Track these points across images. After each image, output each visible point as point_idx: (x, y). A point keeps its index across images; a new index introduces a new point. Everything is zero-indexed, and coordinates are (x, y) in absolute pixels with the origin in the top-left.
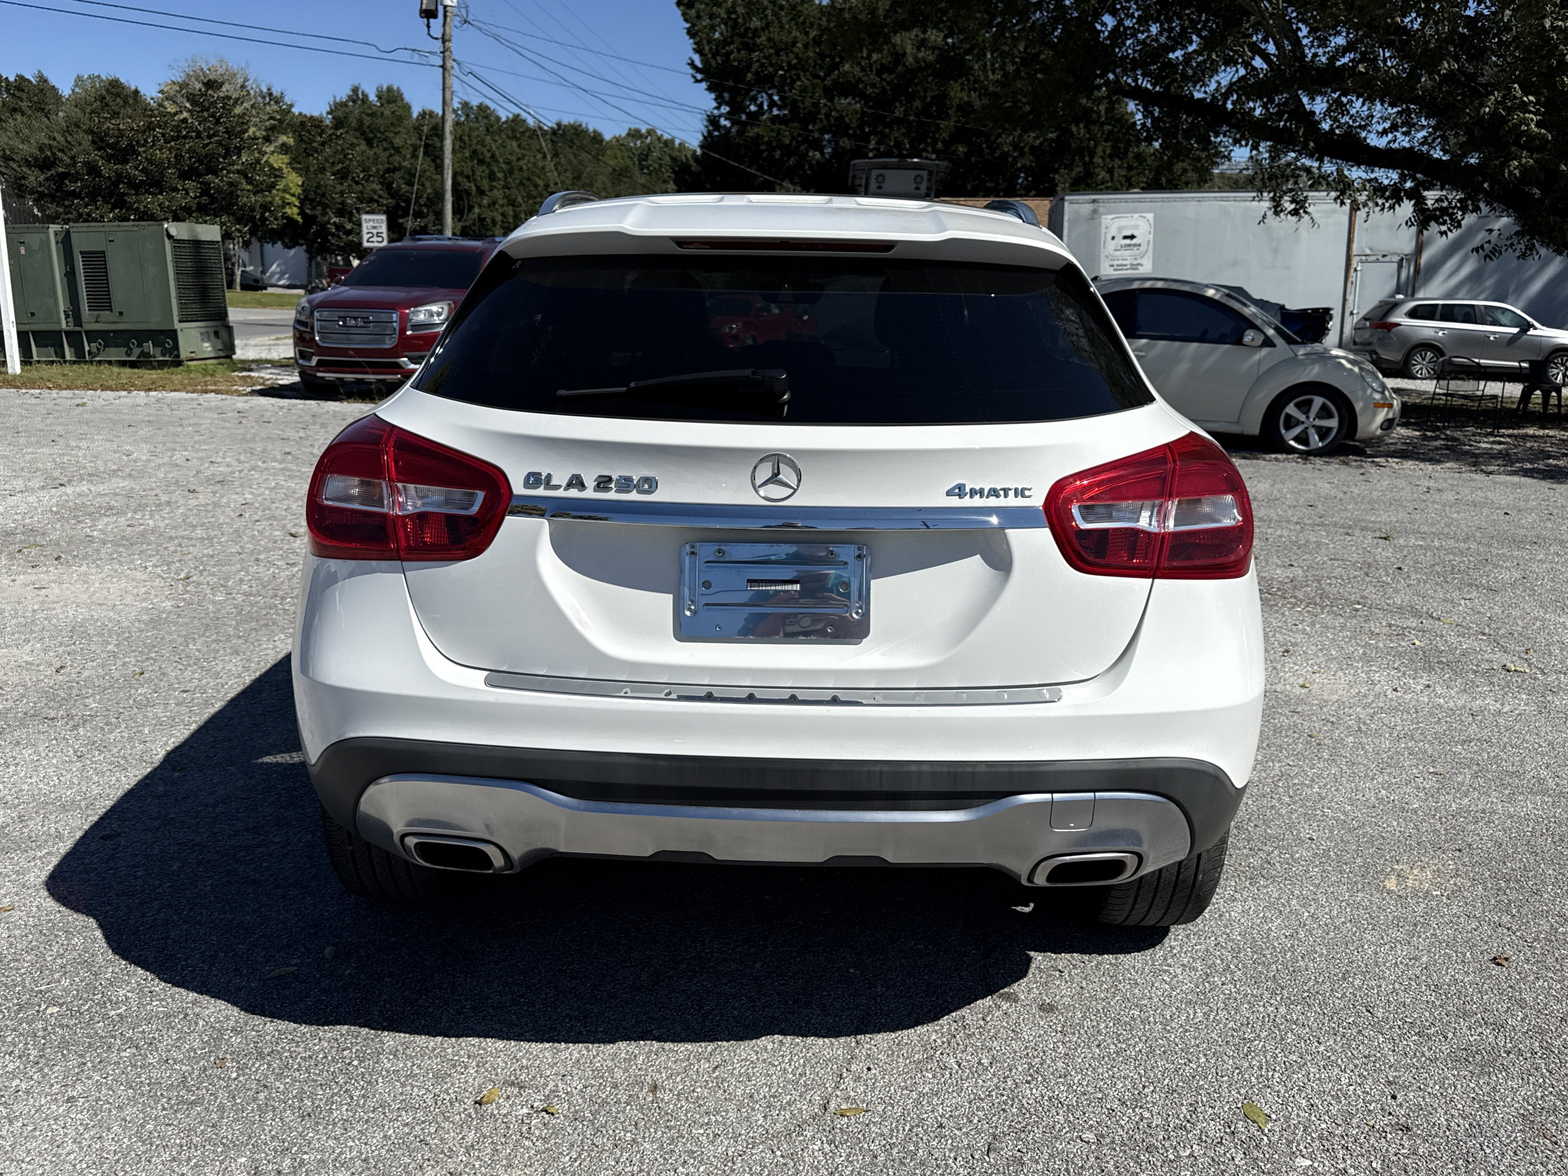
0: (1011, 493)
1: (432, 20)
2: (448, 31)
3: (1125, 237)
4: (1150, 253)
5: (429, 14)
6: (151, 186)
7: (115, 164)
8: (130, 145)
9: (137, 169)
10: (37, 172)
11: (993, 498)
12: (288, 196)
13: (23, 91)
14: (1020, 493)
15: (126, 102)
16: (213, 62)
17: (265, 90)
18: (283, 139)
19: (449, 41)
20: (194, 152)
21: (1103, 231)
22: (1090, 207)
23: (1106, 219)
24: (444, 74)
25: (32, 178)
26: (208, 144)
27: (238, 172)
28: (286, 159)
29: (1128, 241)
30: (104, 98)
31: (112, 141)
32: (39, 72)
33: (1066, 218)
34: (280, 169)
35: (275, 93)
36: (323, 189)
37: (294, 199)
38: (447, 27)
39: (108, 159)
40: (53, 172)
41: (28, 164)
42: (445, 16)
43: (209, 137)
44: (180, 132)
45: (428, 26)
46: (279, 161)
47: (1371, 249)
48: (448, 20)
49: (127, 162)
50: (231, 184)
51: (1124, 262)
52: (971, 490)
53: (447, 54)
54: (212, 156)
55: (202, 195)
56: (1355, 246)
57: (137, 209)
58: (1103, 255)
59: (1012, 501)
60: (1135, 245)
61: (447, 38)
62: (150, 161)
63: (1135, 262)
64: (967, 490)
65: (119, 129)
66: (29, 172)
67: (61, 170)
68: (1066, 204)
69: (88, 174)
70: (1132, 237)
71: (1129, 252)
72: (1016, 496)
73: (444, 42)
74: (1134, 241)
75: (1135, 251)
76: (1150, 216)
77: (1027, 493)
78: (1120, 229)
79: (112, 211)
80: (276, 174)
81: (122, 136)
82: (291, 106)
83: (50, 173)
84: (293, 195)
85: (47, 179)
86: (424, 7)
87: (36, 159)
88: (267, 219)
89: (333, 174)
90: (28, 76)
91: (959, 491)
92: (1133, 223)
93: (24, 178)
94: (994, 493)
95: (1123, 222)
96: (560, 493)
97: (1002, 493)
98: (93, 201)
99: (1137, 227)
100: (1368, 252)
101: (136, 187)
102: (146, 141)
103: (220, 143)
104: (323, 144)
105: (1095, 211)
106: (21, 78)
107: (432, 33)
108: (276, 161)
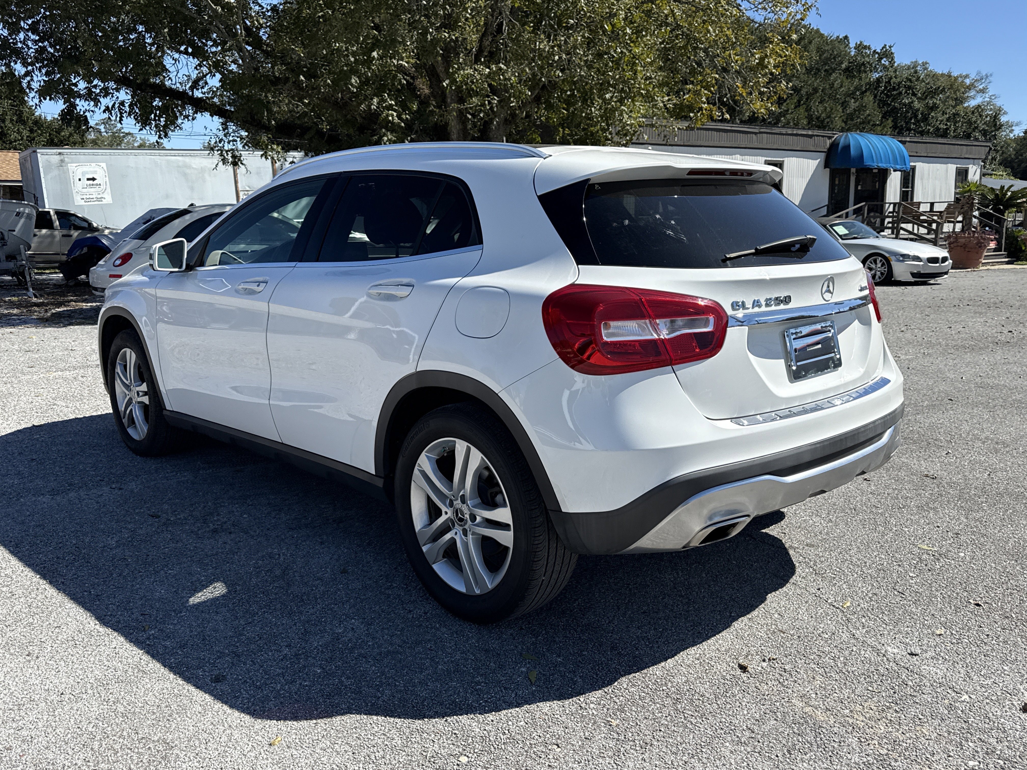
3: (88, 179)
4: (109, 190)
21: (71, 175)
22: (58, 158)
23: (72, 167)
29: (91, 182)
33: (40, 165)
47: (249, 187)
51: (91, 197)
56: (239, 185)
58: (74, 192)
60: (97, 185)
63: (99, 196)
68: (39, 155)
70: (94, 179)
71: (92, 190)
74: (95, 182)
75: (97, 189)
76: (104, 165)
78: (83, 174)
92: (92, 169)
95: (85, 169)
96: (750, 311)
99: (95, 172)
100: (248, 189)
105: (62, 161)
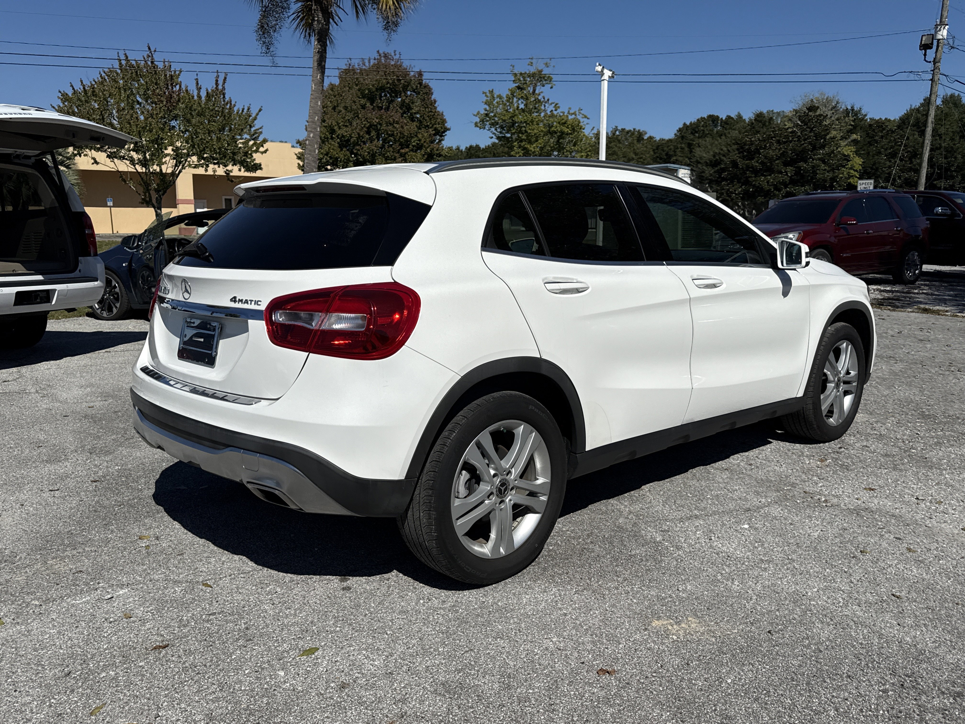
0: (253, 303)
1: (928, 51)
2: (938, 56)
5: (925, 47)
6: (766, 171)
7: (747, 160)
8: (757, 149)
9: (757, 162)
10: (710, 168)
11: (246, 304)
12: (852, 171)
13: (728, 124)
14: (257, 303)
15: (764, 125)
16: (817, 95)
17: (849, 108)
18: (854, 136)
19: (939, 62)
20: (795, 149)
24: (932, 84)
25: (707, 172)
26: (803, 144)
27: (819, 159)
28: (853, 149)
30: (752, 123)
31: (747, 147)
32: (739, 113)
34: (848, 156)
35: (855, 109)
36: (877, 165)
37: (856, 173)
38: (938, 54)
39: (743, 158)
40: (719, 167)
41: (707, 164)
42: (938, 46)
43: (805, 140)
44: (789, 138)
45: (925, 55)
46: (848, 150)
48: (940, 48)
49: (753, 159)
50: (813, 167)
52: (239, 299)
53: (936, 70)
54: (804, 151)
55: (795, 174)
57: (755, 185)
59: (253, 307)
61: (937, 60)
62: (766, 157)
64: (237, 300)
65: (751, 141)
66: (706, 169)
67: (722, 166)
69: (732, 168)
72: (255, 304)
73: (934, 64)
77: (259, 303)
79: (741, 187)
80: (847, 158)
81: (752, 144)
82: (866, 115)
83: (717, 168)
84: (856, 171)
85: (715, 172)
86: (923, 43)
87: (711, 161)
88: (834, 187)
89: (886, 156)
90: (732, 116)
91: (234, 300)
93: (703, 172)
94: (246, 302)
97: (249, 302)
98: (732, 182)
101: (757, 172)
102: (765, 146)
103: (810, 143)
104: (882, 137)
106: (729, 117)
107: (927, 59)
108: (846, 151)
